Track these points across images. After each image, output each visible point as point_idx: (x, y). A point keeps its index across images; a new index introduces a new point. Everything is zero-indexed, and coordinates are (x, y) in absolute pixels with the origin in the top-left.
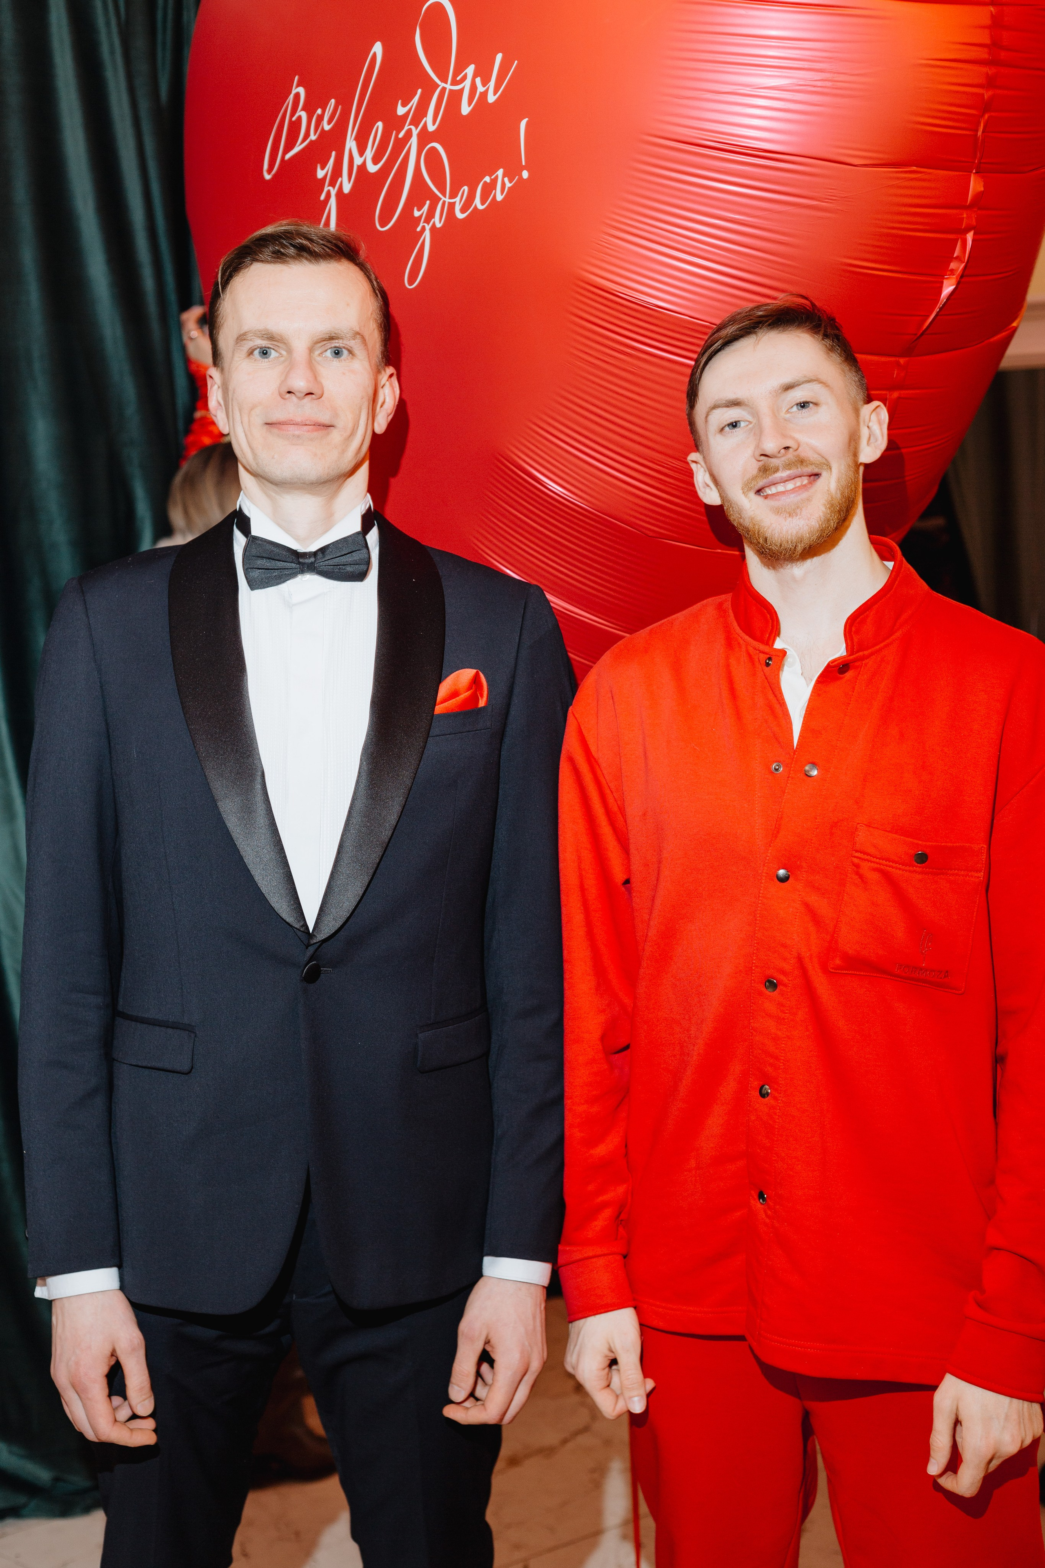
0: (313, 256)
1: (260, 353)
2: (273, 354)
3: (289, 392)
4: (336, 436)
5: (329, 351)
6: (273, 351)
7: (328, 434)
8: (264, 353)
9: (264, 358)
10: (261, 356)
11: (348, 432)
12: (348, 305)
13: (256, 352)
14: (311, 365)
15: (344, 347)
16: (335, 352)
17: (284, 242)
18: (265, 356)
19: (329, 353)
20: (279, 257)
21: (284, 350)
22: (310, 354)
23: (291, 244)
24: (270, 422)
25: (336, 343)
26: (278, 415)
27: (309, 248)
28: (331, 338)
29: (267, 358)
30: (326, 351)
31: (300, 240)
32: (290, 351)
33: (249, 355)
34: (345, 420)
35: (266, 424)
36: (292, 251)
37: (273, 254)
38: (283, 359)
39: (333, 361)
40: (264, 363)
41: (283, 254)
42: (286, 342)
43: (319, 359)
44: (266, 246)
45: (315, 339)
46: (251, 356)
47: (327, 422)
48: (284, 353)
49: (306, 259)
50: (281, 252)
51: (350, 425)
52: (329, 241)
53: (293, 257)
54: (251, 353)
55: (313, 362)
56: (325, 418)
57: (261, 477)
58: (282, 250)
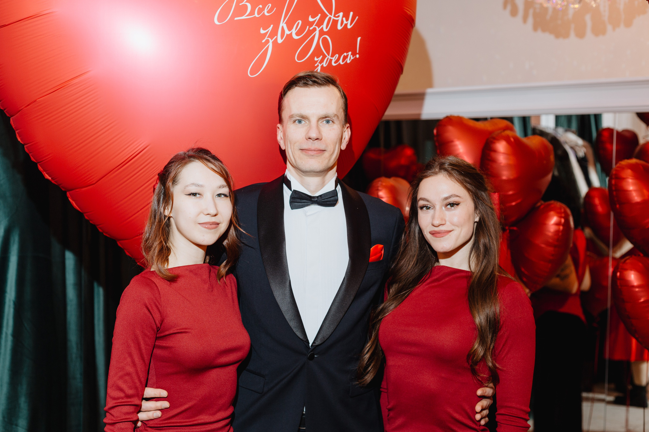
0: (319, 85)
1: (298, 122)
2: (303, 122)
3: (309, 138)
4: (326, 154)
5: (325, 121)
6: (303, 121)
7: (324, 154)
8: (300, 122)
9: (300, 124)
10: (298, 123)
11: (332, 153)
12: (332, 104)
13: (297, 121)
14: (318, 127)
15: (331, 120)
16: (327, 122)
17: (308, 79)
18: (300, 123)
19: (324, 122)
20: (306, 85)
21: (308, 121)
22: (317, 123)
23: (310, 80)
24: (302, 149)
25: (327, 119)
26: (305, 147)
27: (317, 82)
28: (326, 117)
29: (301, 123)
30: (324, 121)
31: (314, 79)
32: (309, 121)
33: (294, 122)
34: (330, 148)
35: (300, 149)
36: (310, 83)
37: (303, 84)
38: (307, 124)
39: (326, 125)
40: (300, 125)
41: (308, 84)
42: (308, 118)
43: (321, 124)
44: (301, 81)
45: (320, 117)
46: (295, 123)
47: (323, 149)
48: (307, 122)
49: (317, 86)
50: (307, 83)
51: (332, 150)
52: (325, 79)
53: (311, 85)
54: (295, 121)
55: (319, 126)
56: (322, 148)
57: (298, 169)
58: (307, 82)
